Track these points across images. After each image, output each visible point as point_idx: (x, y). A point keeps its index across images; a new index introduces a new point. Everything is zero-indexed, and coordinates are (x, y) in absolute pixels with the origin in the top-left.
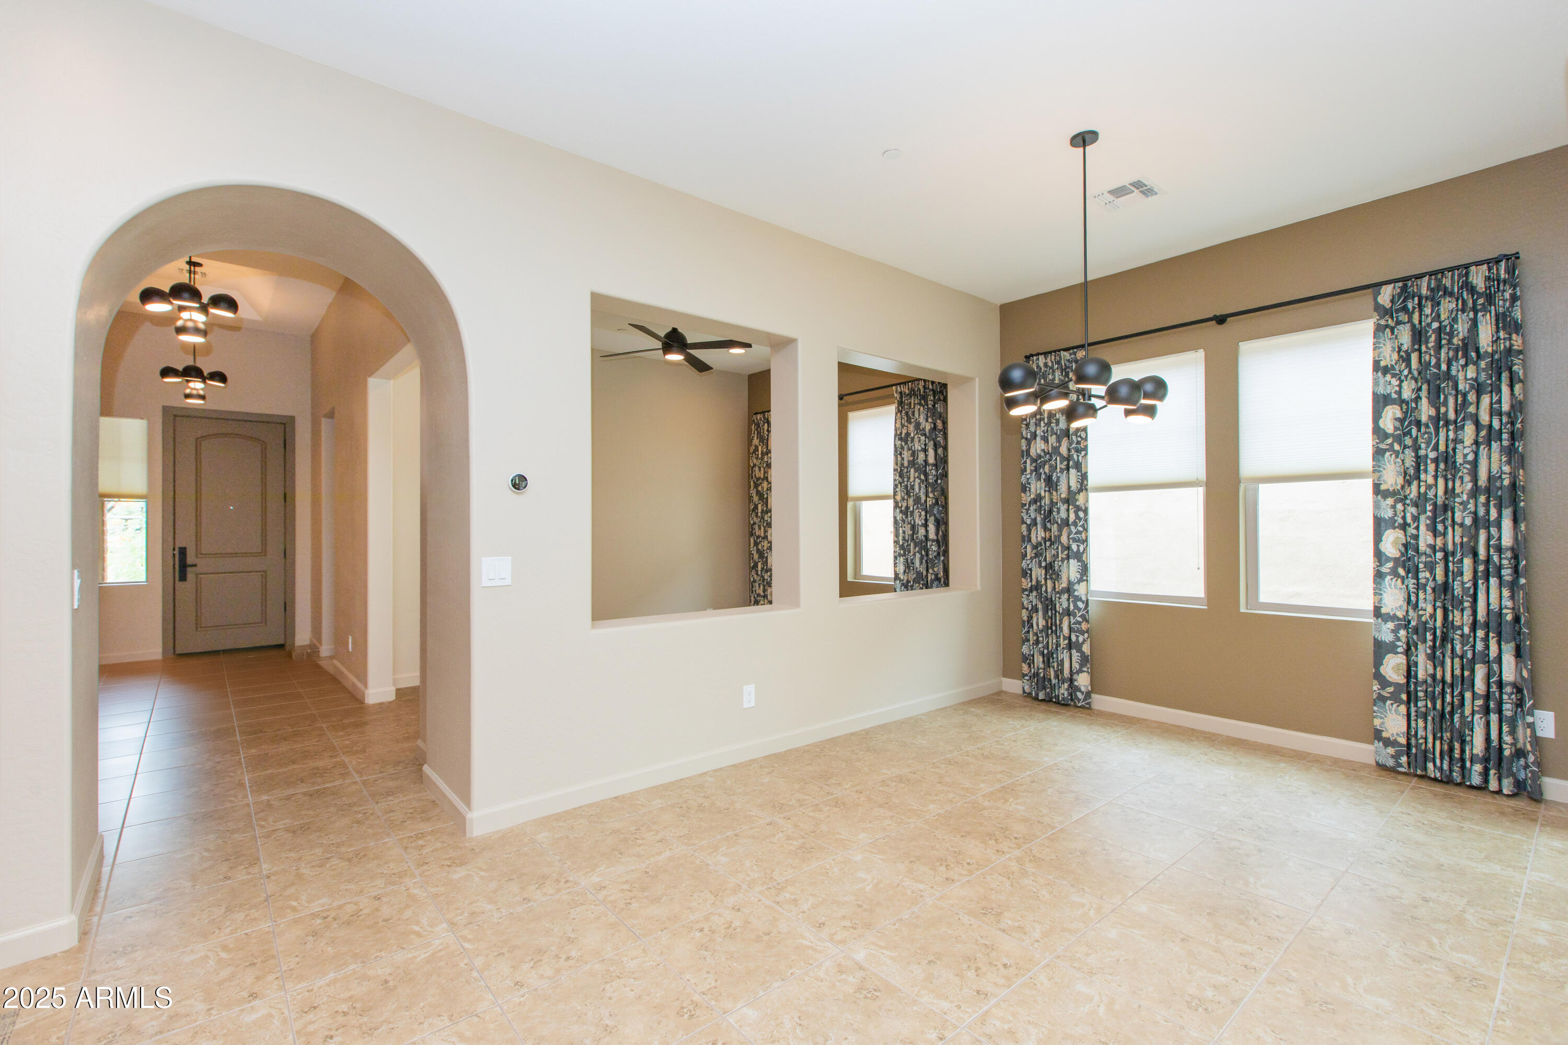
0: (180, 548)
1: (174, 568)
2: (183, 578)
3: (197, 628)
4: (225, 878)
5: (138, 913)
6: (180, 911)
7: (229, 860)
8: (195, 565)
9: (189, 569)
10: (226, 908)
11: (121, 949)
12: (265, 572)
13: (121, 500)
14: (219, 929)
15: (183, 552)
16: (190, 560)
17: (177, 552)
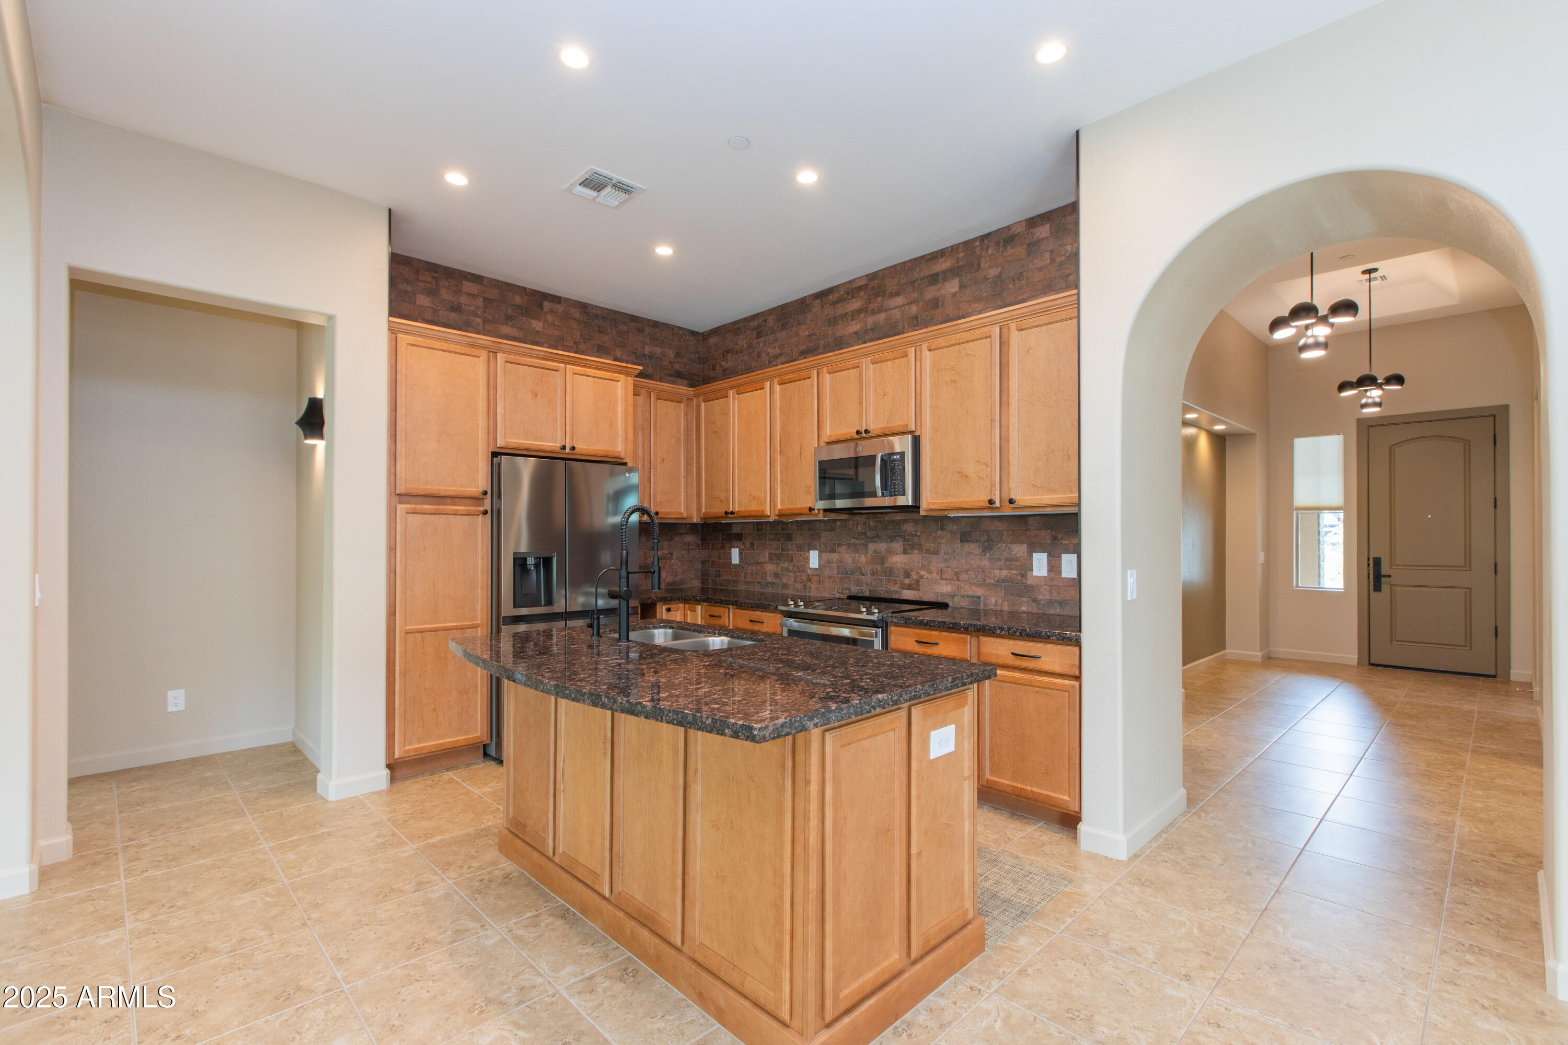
0: (1374, 558)
1: (1369, 577)
2: (1377, 588)
3: (1391, 642)
4: (1247, 873)
5: (1173, 861)
6: (1197, 878)
7: (1263, 860)
8: (1389, 576)
9: (1383, 579)
10: (1228, 897)
11: (1144, 880)
12: (1470, 588)
13: (1325, 512)
14: (1210, 909)
15: (1377, 562)
16: (1385, 570)
17: (1371, 562)
